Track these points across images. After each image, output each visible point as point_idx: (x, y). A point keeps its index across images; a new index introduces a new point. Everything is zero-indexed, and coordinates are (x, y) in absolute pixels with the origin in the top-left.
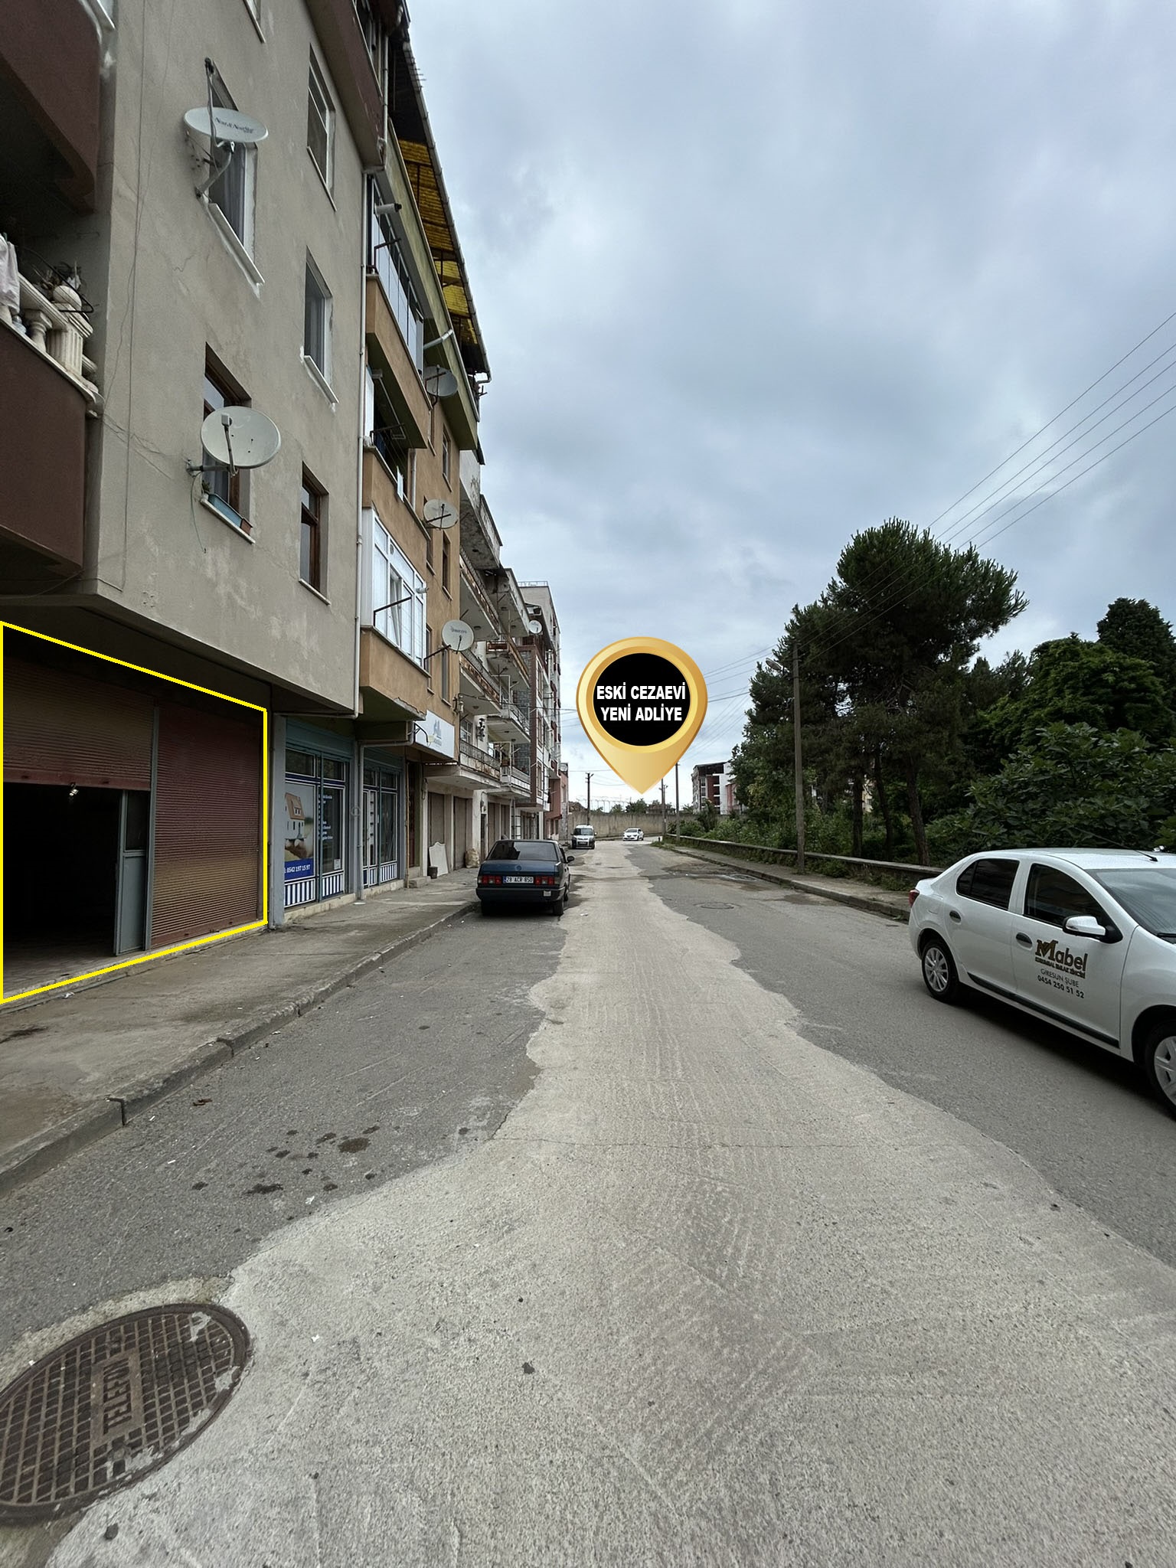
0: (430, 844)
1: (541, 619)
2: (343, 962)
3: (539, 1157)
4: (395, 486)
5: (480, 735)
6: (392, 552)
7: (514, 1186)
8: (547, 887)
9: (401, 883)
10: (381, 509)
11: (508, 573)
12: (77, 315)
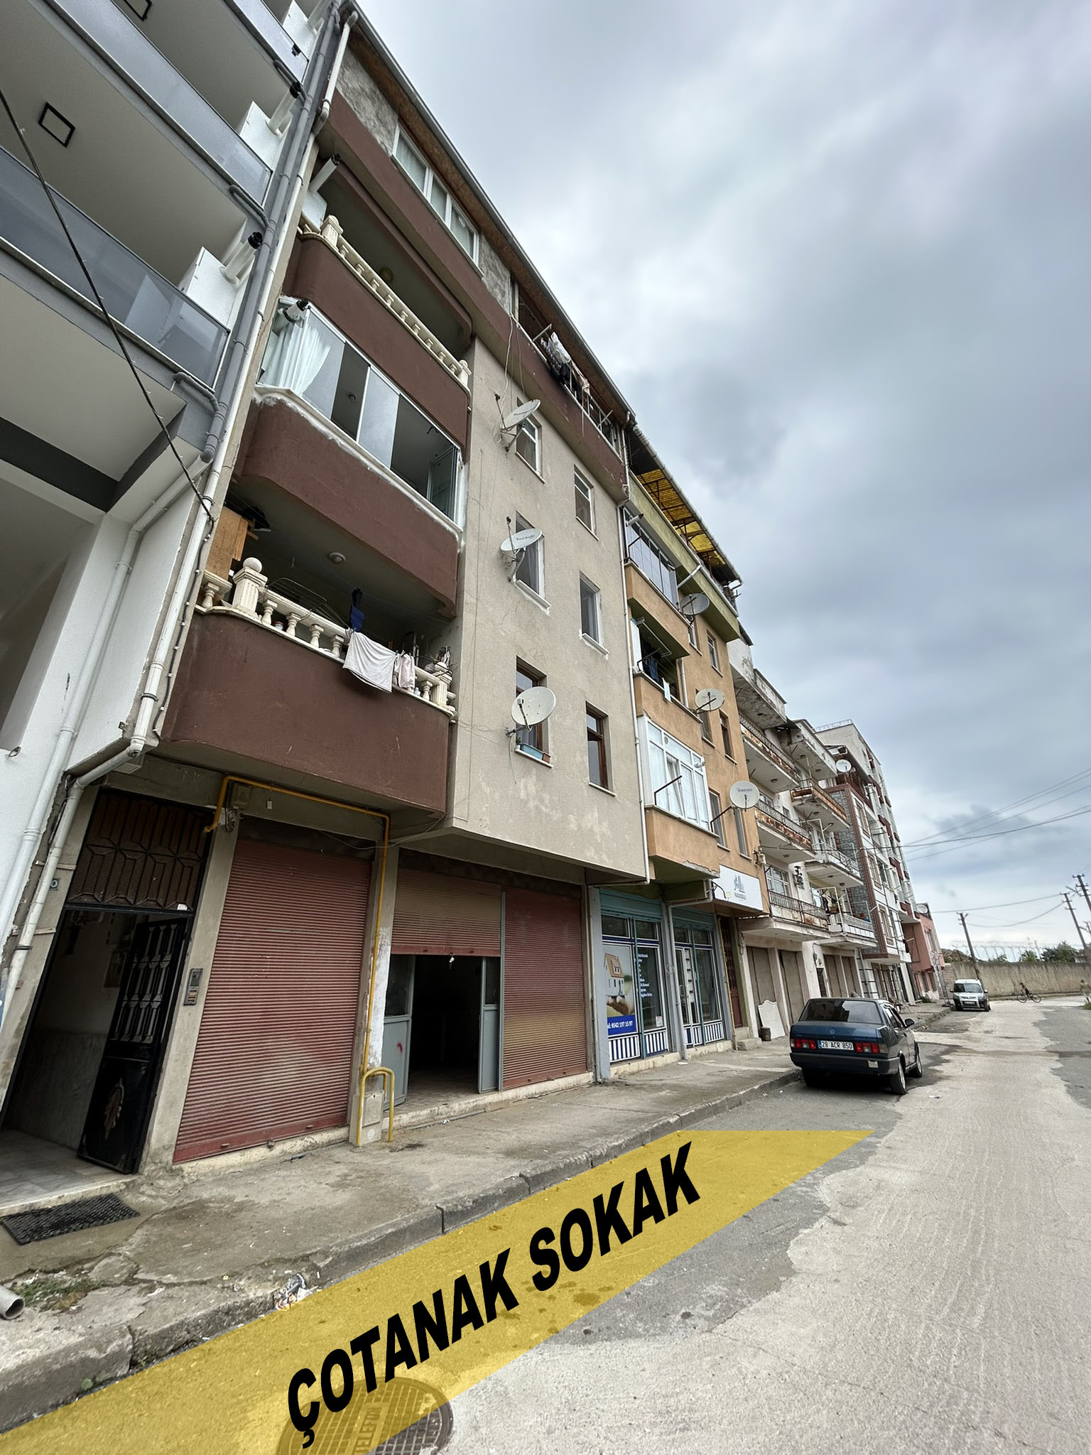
0: (758, 1002)
1: (849, 757)
2: (642, 1120)
3: (748, 1364)
4: (663, 693)
5: (799, 882)
6: (666, 741)
7: (709, 1387)
8: (873, 1056)
9: (728, 1044)
10: (651, 712)
11: (799, 725)
12: (445, 675)
